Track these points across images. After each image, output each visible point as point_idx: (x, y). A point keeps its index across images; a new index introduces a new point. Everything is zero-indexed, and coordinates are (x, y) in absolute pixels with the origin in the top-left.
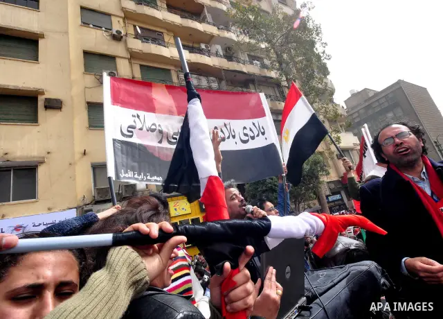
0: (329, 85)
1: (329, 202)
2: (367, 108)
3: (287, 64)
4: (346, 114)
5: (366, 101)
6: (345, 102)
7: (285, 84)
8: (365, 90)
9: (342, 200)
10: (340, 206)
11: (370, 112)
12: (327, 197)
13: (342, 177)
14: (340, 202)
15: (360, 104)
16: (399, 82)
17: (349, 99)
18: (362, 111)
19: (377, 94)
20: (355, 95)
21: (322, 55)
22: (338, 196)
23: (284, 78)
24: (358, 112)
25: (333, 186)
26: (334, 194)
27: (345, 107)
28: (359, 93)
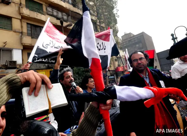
0: (117, 29)
1: (109, 79)
2: (130, 41)
3: (101, 15)
4: (121, 42)
5: (129, 38)
6: (122, 37)
7: (98, 24)
8: (130, 34)
9: (114, 78)
10: (113, 81)
11: (131, 43)
12: (109, 76)
13: (116, 69)
14: (113, 79)
15: (127, 39)
16: (143, 33)
17: (123, 36)
18: (127, 42)
19: (134, 36)
20: (126, 35)
21: (115, 14)
22: (113, 76)
23: (98, 21)
24: (126, 42)
25: (111, 72)
26: (111, 75)
27: (121, 39)
28: (127, 34)
